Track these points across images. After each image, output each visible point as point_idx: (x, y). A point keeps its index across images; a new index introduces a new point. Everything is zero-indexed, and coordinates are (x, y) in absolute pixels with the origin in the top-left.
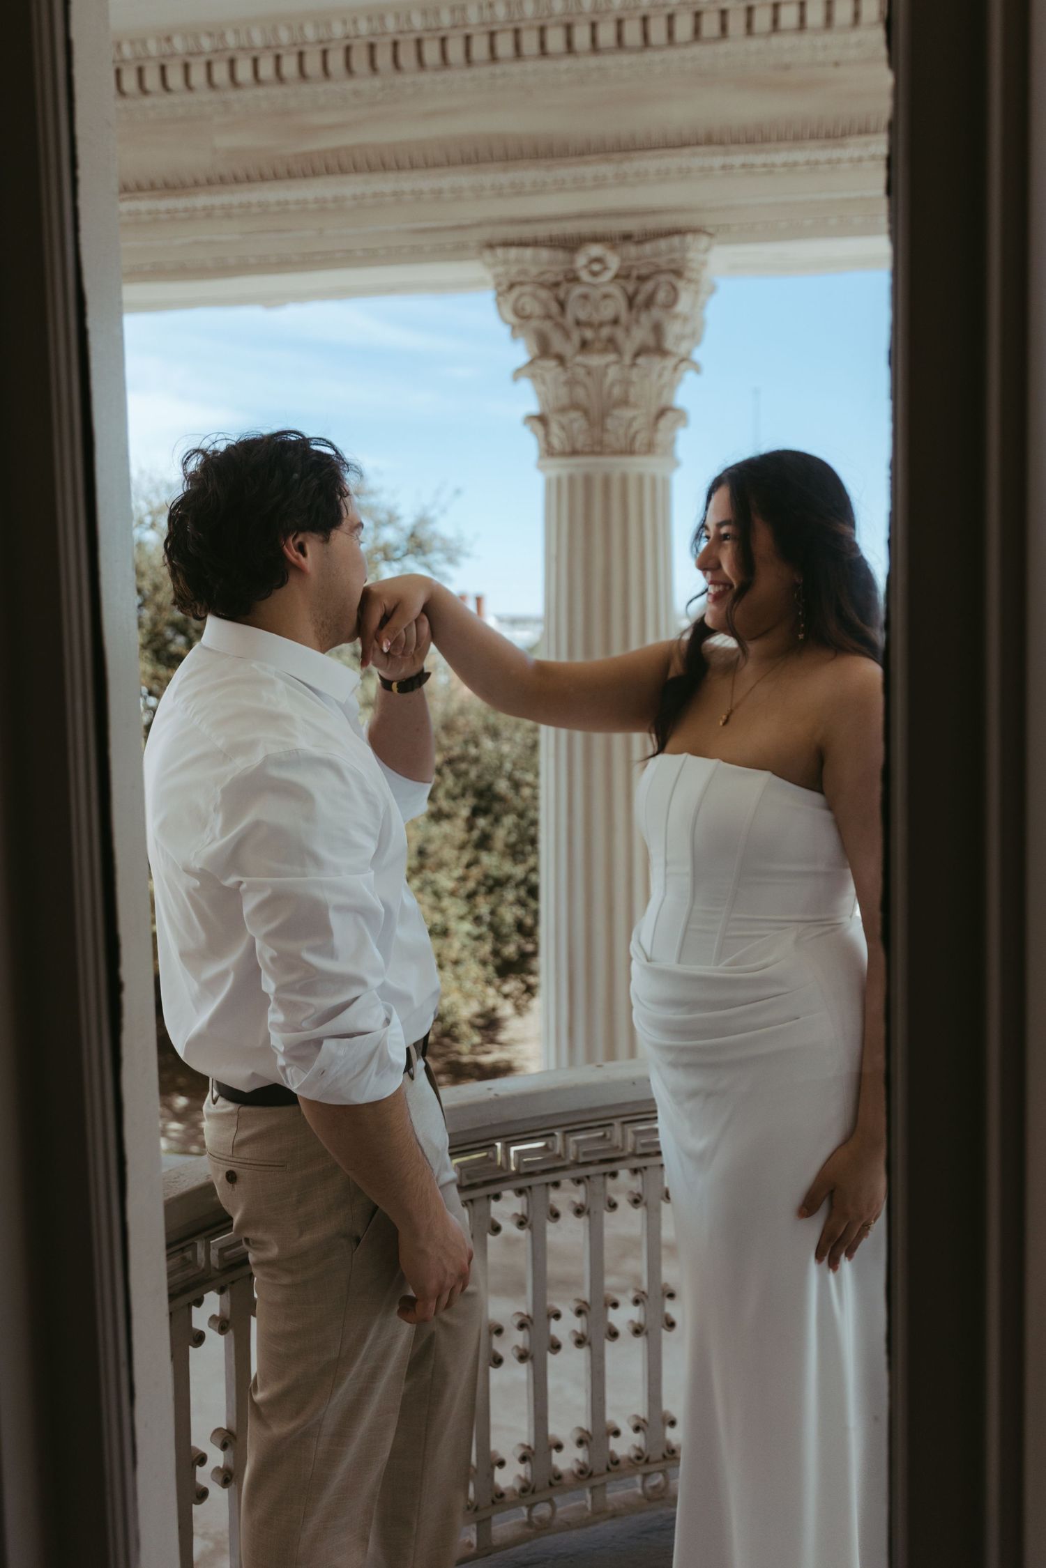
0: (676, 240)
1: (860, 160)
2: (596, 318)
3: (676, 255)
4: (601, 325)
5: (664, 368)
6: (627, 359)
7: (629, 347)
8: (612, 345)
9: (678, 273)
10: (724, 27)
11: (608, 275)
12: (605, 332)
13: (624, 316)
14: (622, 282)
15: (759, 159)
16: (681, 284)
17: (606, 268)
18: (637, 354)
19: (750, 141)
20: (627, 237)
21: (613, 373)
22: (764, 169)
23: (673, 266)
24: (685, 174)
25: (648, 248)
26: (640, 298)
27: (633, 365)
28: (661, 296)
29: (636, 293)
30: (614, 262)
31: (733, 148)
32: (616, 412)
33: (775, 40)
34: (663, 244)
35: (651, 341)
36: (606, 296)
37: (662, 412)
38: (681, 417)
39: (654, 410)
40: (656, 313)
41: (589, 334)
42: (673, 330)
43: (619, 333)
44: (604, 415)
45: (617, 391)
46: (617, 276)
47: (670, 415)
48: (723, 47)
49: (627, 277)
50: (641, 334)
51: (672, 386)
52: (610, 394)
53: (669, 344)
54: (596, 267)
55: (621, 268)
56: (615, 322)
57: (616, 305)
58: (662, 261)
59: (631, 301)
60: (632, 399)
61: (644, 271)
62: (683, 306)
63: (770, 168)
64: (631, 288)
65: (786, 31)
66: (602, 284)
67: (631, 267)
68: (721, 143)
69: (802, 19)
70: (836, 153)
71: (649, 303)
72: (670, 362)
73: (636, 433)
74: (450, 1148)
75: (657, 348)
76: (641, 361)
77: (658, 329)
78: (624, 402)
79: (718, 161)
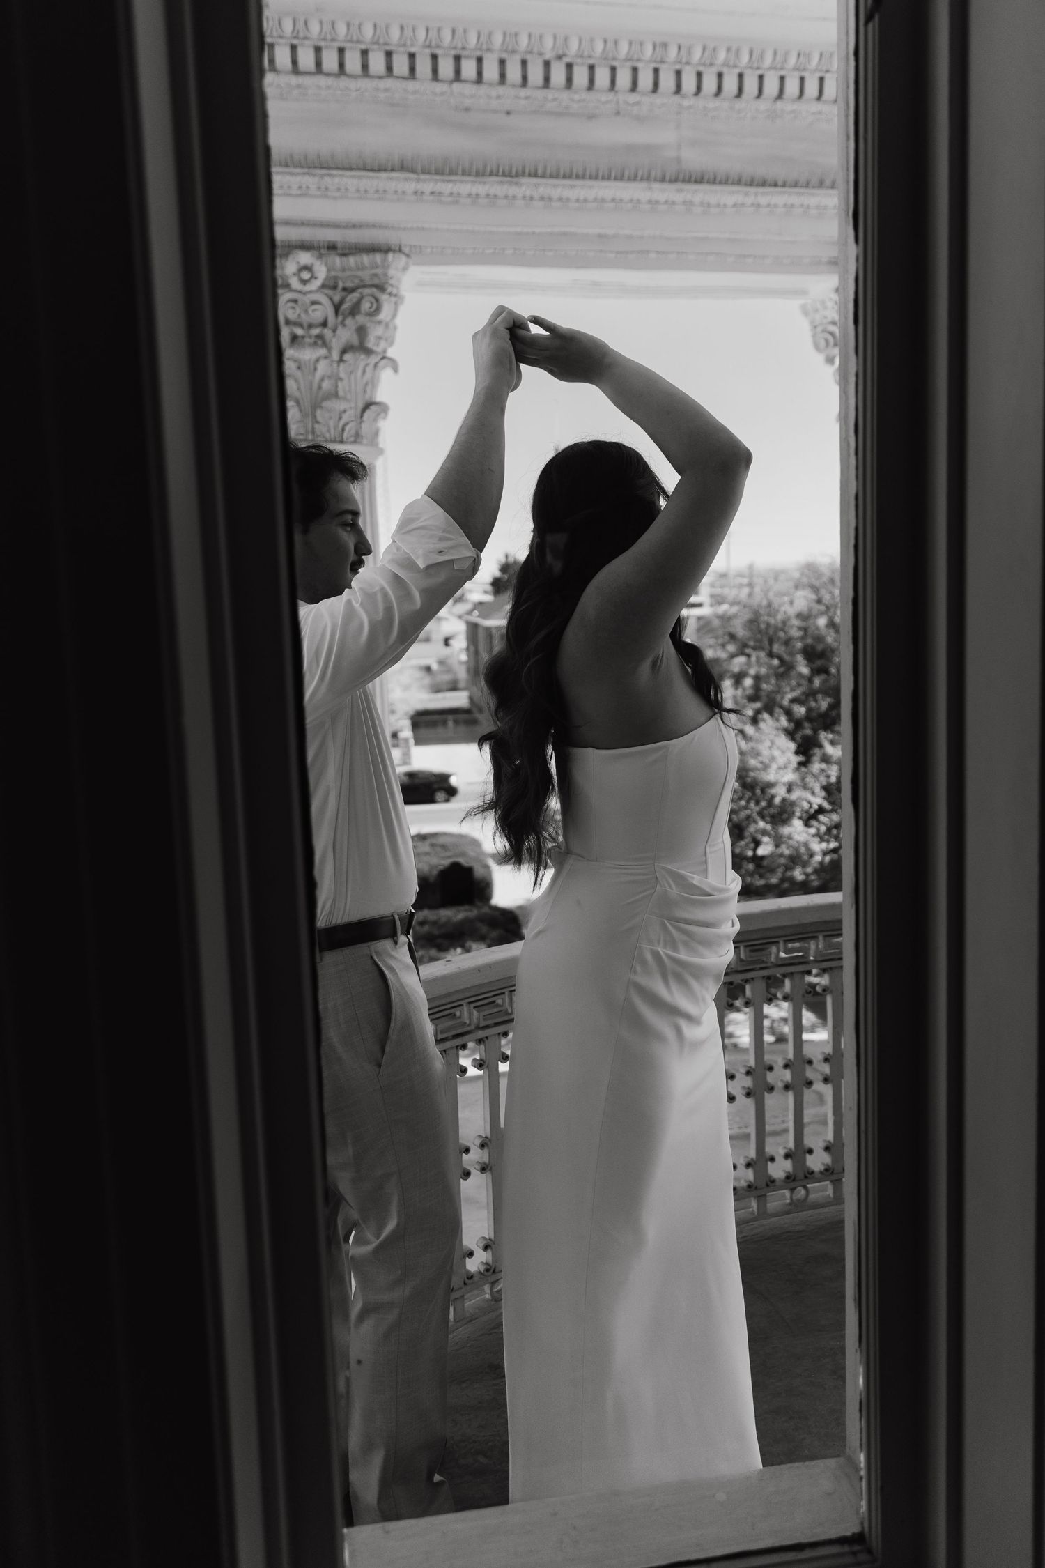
0: (378, 257)
1: (532, 198)
2: (305, 319)
3: (379, 271)
4: (310, 326)
5: (367, 365)
6: (335, 356)
7: (337, 345)
8: (321, 341)
9: (381, 288)
10: (412, 69)
11: (318, 283)
12: (316, 331)
13: (331, 319)
14: (327, 291)
15: (446, 188)
16: (384, 297)
17: (313, 277)
18: (344, 352)
19: (439, 172)
20: (332, 247)
21: (322, 367)
22: (450, 199)
23: (376, 281)
24: (381, 195)
25: (352, 260)
26: (345, 306)
27: (341, 360)
28: (366, 306)
29: (342, 302)
30: (321, 272)
31: (423, 177)
32: (326, 404)
33: (456, 87)
34: (366, 259)
35: (355, 341)
36: (314, 303)
37: (367, 406)
38: (383, 409)
39: (361, 405)
40: (360, 319)
41: (299, 332)
42: (374, 332)
43: (327, 333)
44: (316, 406)
45: (326, 385)
46: (323, 286)
47: (373, 408)
48: (411, 85)
49: (335, 287)
50: (346, 335)
51: (373, 383)
52: (320, 387)
53: (370, 343)
54: (306, 275)
55: (327, 278)
56: (324, 324)
57: (324, 310)
58: (366, 275)
59: (337, 308)
60: (341, 393)
61: (349, 284)
62: (384, 315)
63: (455, 198)
64: (337, 298)
65: (465, 81)
66: (311, 292)
67: (336, 278)
68: (413, 171)
69: (480, 73)
70: (512, 190)
71: (354, 311)
72: (373, 360)
73: (346, 424)
74: (429, 1010)
75: (360, 346)
76: (347, 357)
77: (362, 331)
78: (335, 395)
79: (410, 187)
